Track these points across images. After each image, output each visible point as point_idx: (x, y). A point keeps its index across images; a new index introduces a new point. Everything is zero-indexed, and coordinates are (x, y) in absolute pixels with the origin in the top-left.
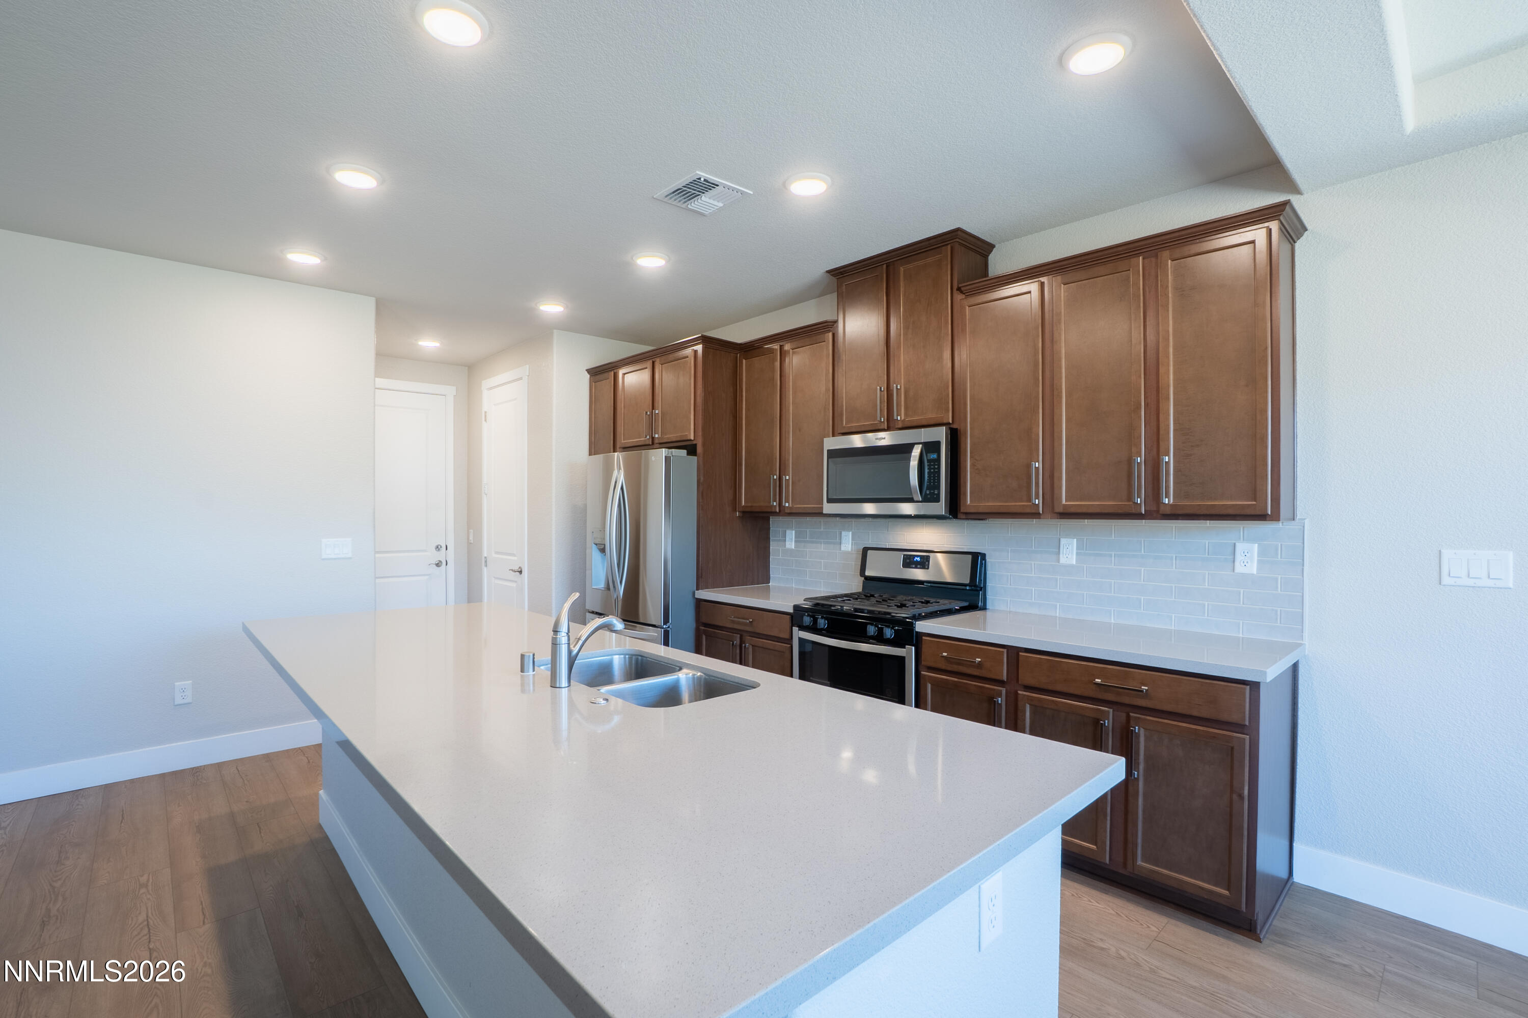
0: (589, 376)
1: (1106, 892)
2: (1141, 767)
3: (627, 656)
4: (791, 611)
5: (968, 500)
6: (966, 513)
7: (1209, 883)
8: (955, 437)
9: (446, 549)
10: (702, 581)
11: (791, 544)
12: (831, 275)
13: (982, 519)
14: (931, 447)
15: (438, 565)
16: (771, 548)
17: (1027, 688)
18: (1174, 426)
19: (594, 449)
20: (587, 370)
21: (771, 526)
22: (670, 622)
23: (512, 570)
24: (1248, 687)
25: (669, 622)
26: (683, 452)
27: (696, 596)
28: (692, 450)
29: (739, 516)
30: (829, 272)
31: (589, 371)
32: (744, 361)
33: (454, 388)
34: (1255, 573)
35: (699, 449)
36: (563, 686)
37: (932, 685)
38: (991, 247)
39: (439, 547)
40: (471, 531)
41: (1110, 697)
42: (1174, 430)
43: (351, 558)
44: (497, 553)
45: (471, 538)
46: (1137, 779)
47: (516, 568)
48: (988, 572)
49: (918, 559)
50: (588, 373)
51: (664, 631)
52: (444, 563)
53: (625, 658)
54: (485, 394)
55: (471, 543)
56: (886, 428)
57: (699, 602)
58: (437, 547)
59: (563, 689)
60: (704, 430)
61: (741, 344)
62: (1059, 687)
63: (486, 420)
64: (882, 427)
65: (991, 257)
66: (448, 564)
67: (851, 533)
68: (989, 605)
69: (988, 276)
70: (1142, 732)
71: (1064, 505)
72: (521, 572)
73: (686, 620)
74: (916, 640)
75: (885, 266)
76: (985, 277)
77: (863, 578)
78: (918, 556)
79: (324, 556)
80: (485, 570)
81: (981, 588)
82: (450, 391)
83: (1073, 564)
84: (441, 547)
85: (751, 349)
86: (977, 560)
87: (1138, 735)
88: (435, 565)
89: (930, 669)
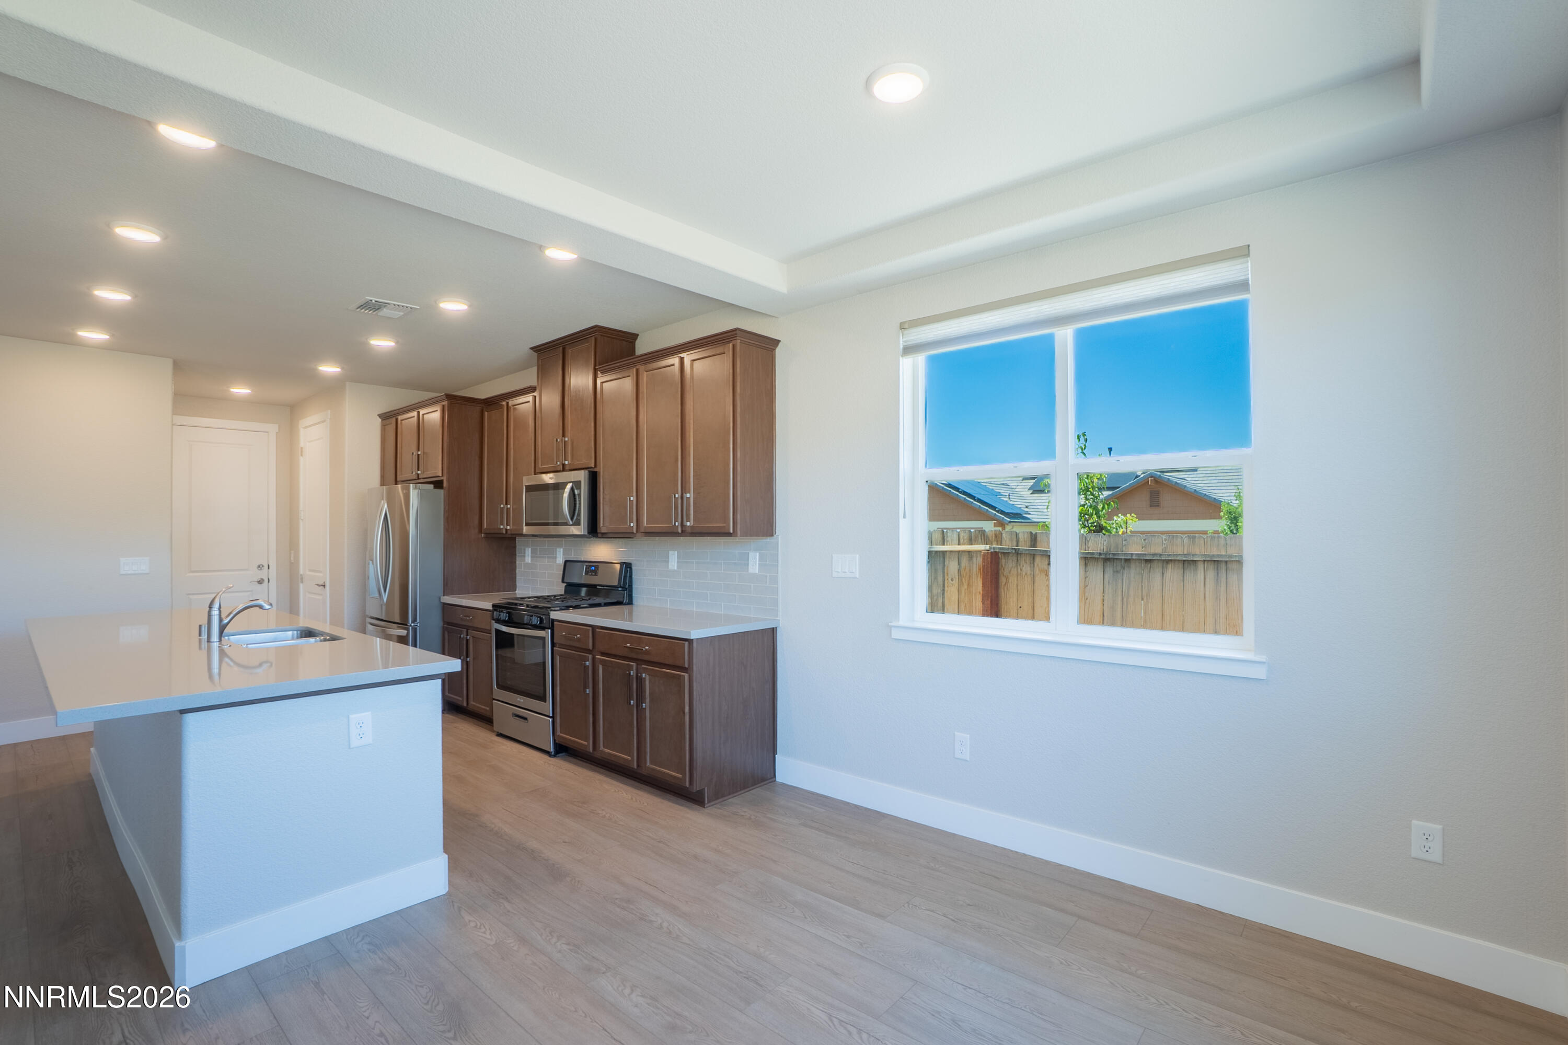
0: (380, 420)
1: (639, 789)
2: (648, 700)
3: (299, 632)
4: (491, 608)
5: (603, 526)
6: (603, 534)
7: (675, 772)
8: (594, 478)
9: (269, 568)
10: (448, 589)
11: (528, 559)
12: (534, 351)
13: (630, 538)
14: (577, 484)
15: (260, 582)
16: (517, 562)
17: (603, 654)
18: (693, 473)
19: (383, 483)
20: (378, 415)
21: (517, 545)
22: (418, 621)
23: (317, 585)
24: (687, 642)
25: (416, 621)
26: (431, 486)
27: (442, 601)
28: (438, 484)
29: (484, 537)
30: (532, 348)
31: (380, 416)
32: (486, 413)
33: (277, 426)
34: (757, 572)
35: (445, 484)
36: (215, 641)
37: (560, 656)
38: (635, 336)
39: (261, 566)
40: (292, 552)
41: (634, 656)
42: (693, 476)
43: (147, 574)
44: (310, 570)
45: (292, 559)
46: (645, 709)
47: (321, 583)
48: (634, 576)
49: (593, 568)
50: (380, 417)
51: (412, 628)
52: (266, 580)
53: (297, 633)
54: (302, 432)
55: (292, 563)
56: (561, 470)
57: (446, 607)
58: (259, 566)
59: (215, 643)
60: (448, 468)
61: (484, 400)
62: (613, 652)
63: (302, 455)
64: (559, 469)
65: (637, 342)
66: (270, 581)
67: (562, 549)
68: (634, 603)
69: (635, 355)
70: (648, 677)
71: (645, 527)
72: (324, 586)
73: (435, 622)
74: (552, 625)
75: (561, 348)
76: (632, 356)
77: (565, 584)
78: (593, 566)
79: (122, 572)
80: (301, 585)
81: (626, 588)
82: (273, 429)
83: (675, 570)
84: (263, 566)
85: (492, 403)
86: (627, 567)
87: (645, 678)
88: (257, 583)
89: (562, 646)
